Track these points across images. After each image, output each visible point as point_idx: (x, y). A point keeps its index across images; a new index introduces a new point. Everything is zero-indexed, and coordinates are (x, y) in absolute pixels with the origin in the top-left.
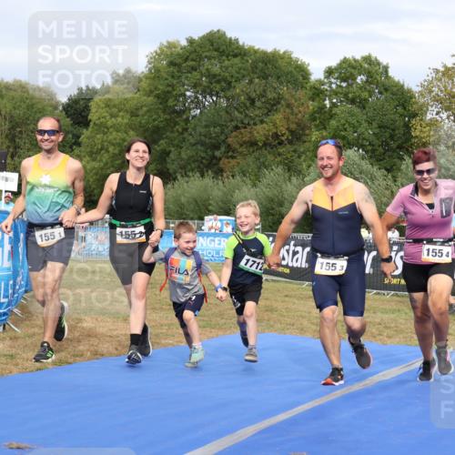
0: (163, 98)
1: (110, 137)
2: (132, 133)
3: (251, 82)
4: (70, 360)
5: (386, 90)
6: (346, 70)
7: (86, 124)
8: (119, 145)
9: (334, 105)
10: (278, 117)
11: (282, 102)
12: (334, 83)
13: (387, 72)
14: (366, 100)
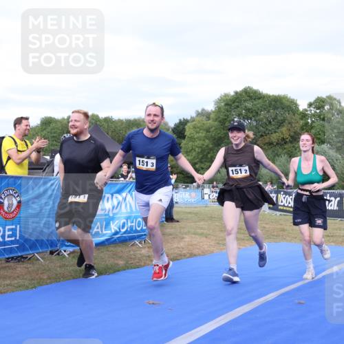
0: (223, 122)
1: (196, 144)
2: (207, 141)
3: (269, 112)
4: (178, 258)
5: (341, 113)
6: (319, 103)
7: (184, 137)
8: (201, 147)
9: (313, 122)
10: (284, 129)
11: (286, 121)
12: (313, 110)
13: (340, 103)
14: (330, 118)
